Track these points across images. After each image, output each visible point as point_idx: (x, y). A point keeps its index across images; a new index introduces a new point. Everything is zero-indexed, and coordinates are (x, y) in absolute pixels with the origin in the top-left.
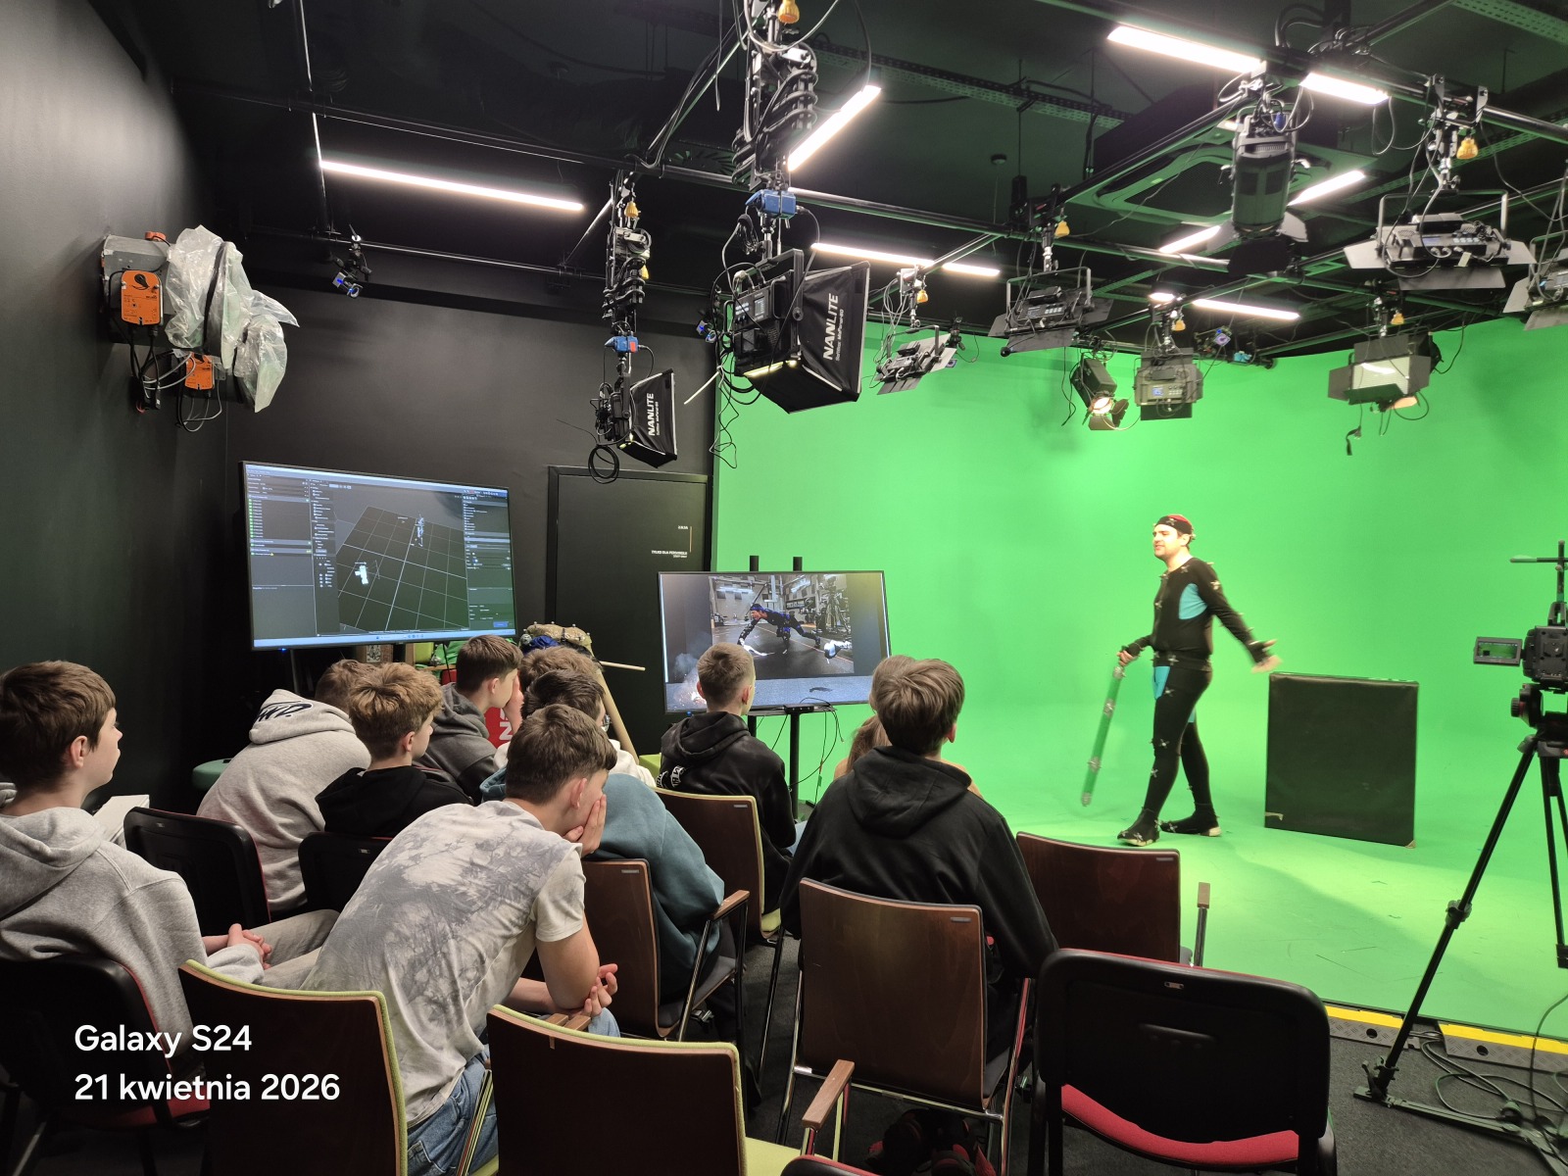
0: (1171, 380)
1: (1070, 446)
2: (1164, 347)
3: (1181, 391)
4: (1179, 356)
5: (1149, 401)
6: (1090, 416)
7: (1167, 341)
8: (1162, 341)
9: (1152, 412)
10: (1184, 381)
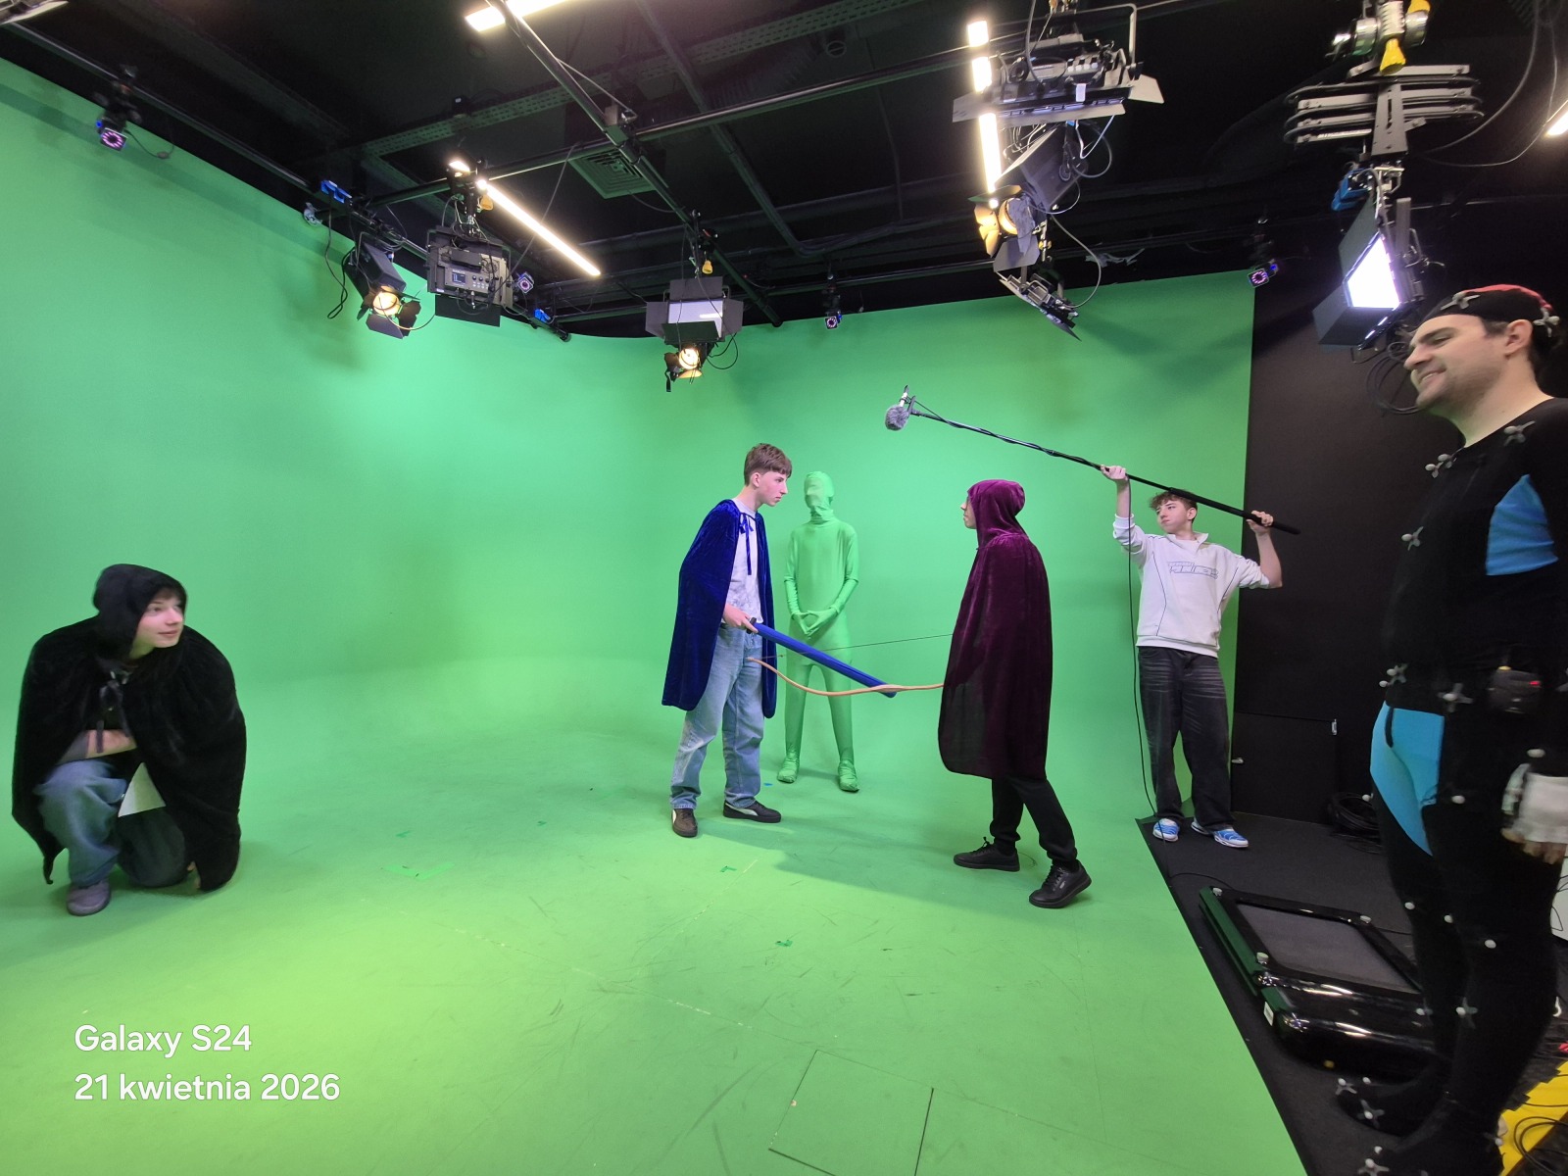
0: (477, 269)
1: (347, 359)
2: (468, 227)
3: (487, 285)
4: (485, 244)
5: (447, 288)
6: (369, 312)
7: (472, 220)
8: (465, 219)
9: (452, 305)
10: (491, 275)
